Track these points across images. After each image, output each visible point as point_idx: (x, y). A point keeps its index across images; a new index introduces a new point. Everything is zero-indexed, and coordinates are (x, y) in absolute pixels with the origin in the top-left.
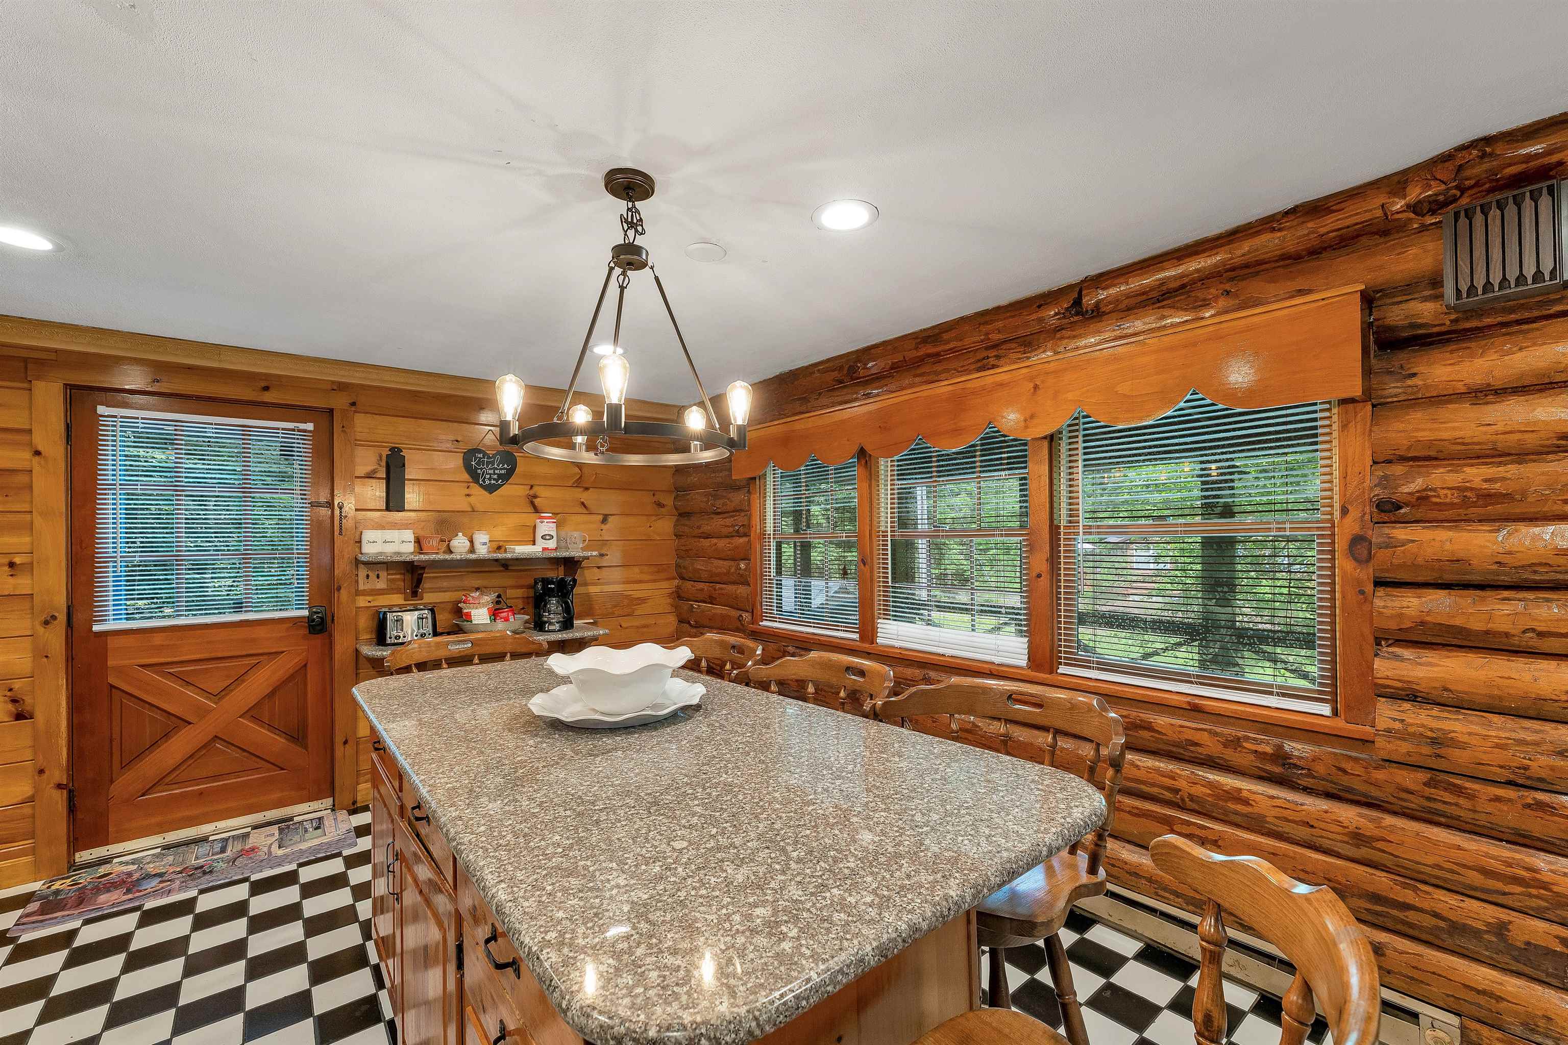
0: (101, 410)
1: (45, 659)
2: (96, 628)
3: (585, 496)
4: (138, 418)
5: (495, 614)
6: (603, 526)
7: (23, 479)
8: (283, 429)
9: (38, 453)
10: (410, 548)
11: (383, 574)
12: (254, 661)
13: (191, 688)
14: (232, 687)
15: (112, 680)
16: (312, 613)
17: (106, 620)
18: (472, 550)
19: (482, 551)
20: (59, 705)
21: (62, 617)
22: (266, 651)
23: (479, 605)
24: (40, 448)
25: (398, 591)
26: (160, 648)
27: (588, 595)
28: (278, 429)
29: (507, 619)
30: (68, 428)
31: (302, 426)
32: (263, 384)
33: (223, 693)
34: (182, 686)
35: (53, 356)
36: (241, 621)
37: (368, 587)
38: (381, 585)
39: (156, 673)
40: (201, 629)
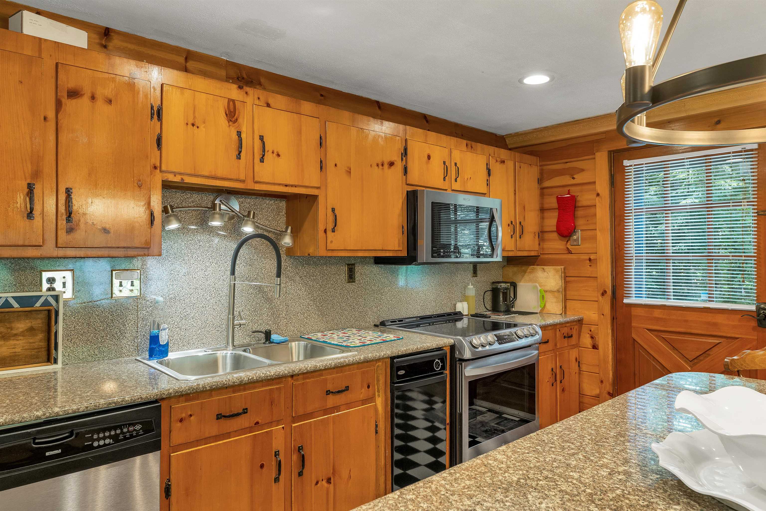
0: (626, 163)
1: (602, 316)
2: (626, 301)
4: (642, 164)
7: (592, 210)
8: (733, 152)
9: (598, 195)
12: (716, 341)
13: (676, 352)
14: (701, 358)
15: (634, 336)
16: (758, 308)
17: (630, 297)
20: (608, 345)
21: (609, 292)
22: (724, 334)
24: (599, 192)
26: (658, 320)
28: (729, 153)
30: (612, 176)
32: (716, 120)
33: (695, 361)
34: (671, 350)
35: (604, 136)
36: (705, 308)
39: (657, 336)
40: (680, 310)
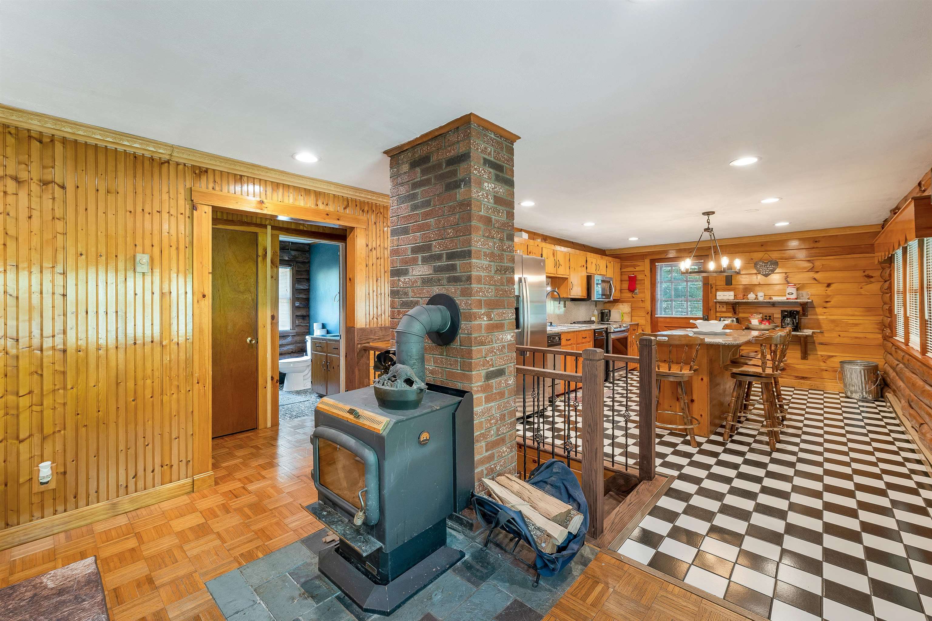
0: (657, 264)
1: (647, 322)
2: (656, 316)
3: (817, 276)
4: (663, 265)
5: (761, 322)
6: (827, 289)
7: (643, 281)
9: (645, 276)
10: (732, 298)
11: (725, 306)
16: (703, 317)
17: (658, 314)
18: (756, 298)
19: (761, 299)
21: (650, 313)
23: (754, 318)
24: (645, 274)
25: (729, 312)
26: (668, 322)
27: (818, 319)
29: (765, 324)
30: (651, 269)
31: (701, 261)
35: (648, 253)
37: (720, 310)
38: (724, 310)
